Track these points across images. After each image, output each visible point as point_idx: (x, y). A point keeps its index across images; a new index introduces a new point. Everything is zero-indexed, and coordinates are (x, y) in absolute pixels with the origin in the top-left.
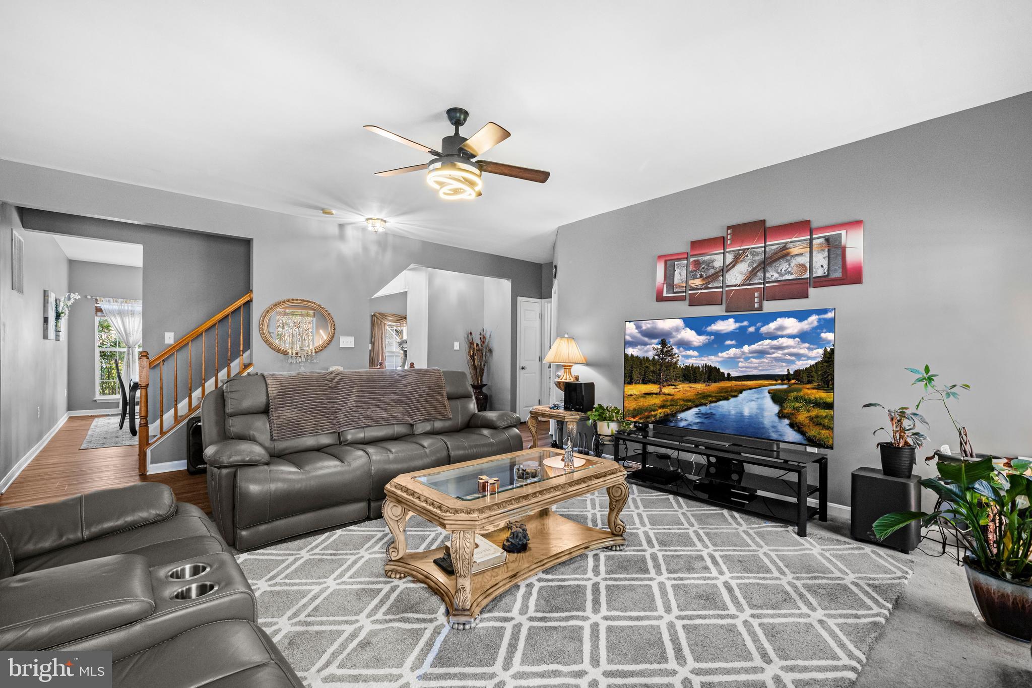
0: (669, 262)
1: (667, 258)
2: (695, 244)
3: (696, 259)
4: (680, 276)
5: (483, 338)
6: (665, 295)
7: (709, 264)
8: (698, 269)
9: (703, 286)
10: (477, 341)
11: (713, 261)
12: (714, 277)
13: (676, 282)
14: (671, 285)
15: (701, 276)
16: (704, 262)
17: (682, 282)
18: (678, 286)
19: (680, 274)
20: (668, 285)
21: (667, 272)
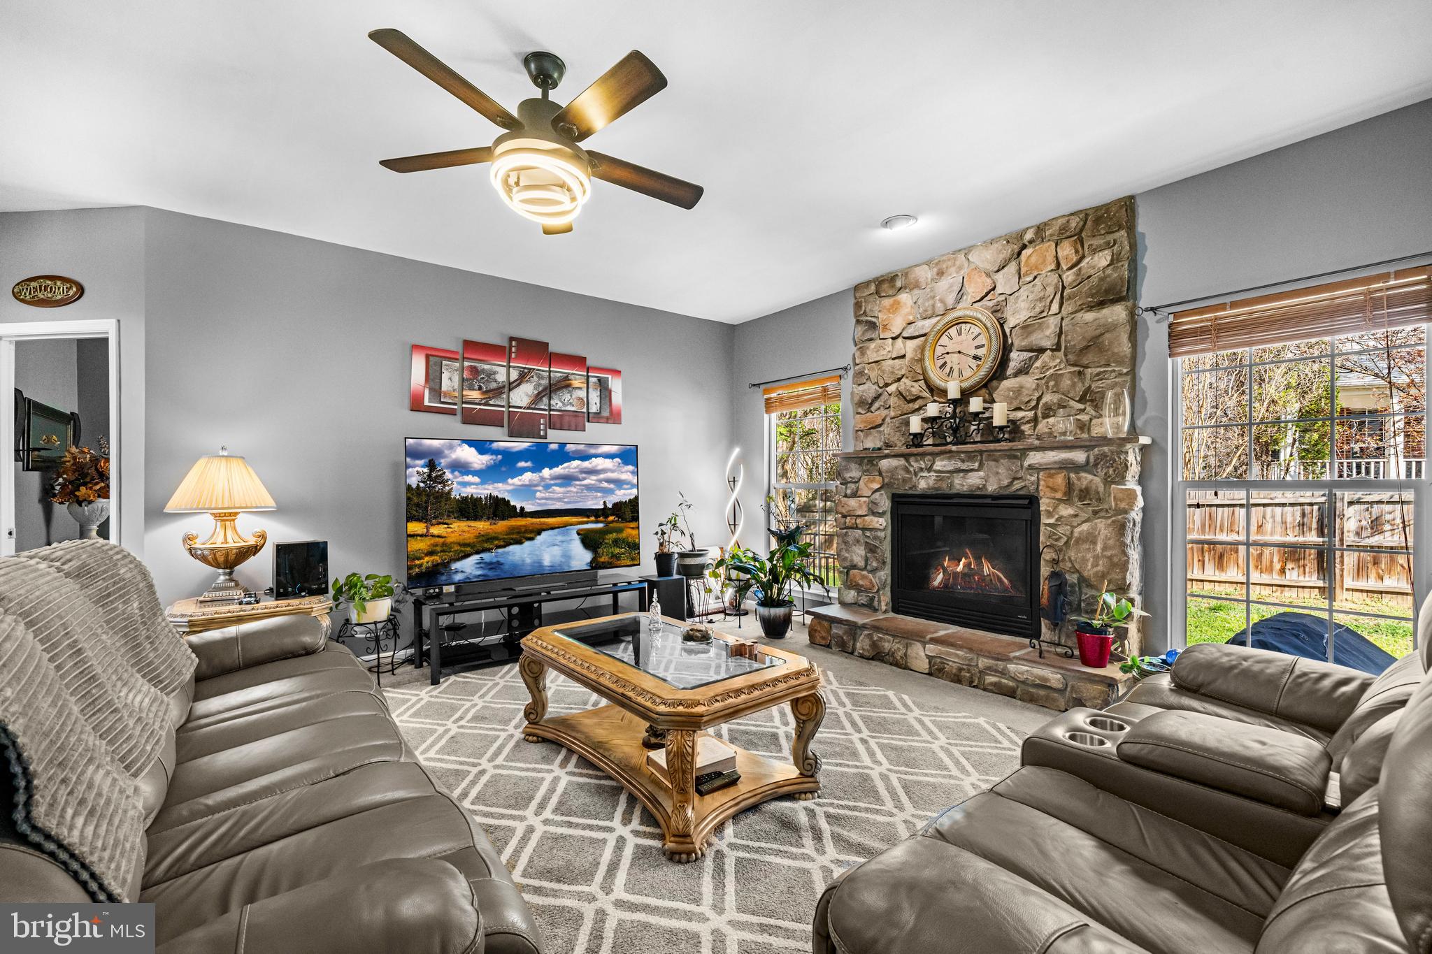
1: (430, 353)
2: (468, 345)
3: (473, 364)
4: (450, 380)
6: (426, 403)
7: (491, 375)
8: (476, 379)
9: (483, 402)
11: (495, 373)
12: (498, 392)
13: (444, 388)
14: (437, 392)
15: (480, 388)
16: (483, 371)
17: (454, 390)
18: (447, 394)
19: (450, 379)
20: (431, 390)
21: (430, 372)
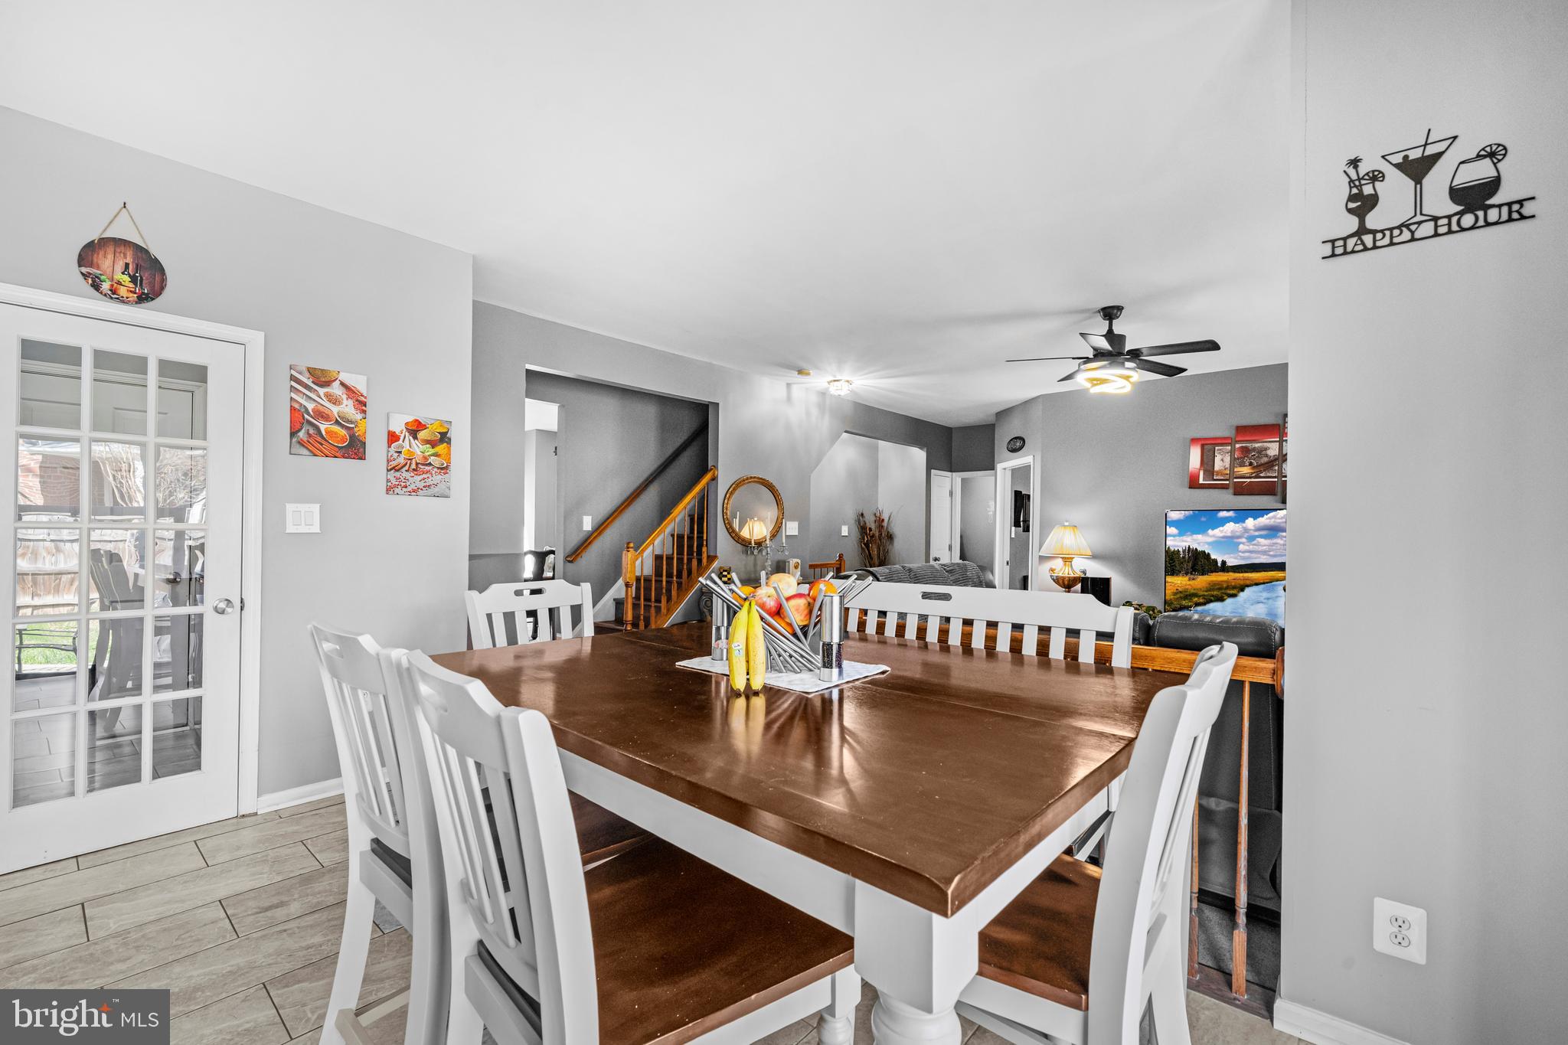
0: (1206, 447)
5: (880, 521)
10: (870, 522)
